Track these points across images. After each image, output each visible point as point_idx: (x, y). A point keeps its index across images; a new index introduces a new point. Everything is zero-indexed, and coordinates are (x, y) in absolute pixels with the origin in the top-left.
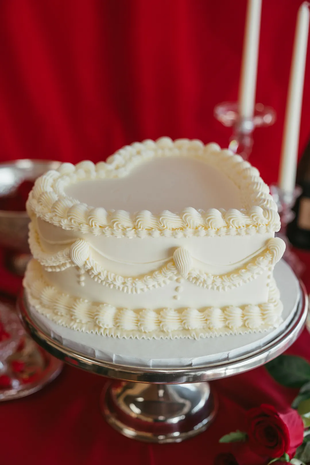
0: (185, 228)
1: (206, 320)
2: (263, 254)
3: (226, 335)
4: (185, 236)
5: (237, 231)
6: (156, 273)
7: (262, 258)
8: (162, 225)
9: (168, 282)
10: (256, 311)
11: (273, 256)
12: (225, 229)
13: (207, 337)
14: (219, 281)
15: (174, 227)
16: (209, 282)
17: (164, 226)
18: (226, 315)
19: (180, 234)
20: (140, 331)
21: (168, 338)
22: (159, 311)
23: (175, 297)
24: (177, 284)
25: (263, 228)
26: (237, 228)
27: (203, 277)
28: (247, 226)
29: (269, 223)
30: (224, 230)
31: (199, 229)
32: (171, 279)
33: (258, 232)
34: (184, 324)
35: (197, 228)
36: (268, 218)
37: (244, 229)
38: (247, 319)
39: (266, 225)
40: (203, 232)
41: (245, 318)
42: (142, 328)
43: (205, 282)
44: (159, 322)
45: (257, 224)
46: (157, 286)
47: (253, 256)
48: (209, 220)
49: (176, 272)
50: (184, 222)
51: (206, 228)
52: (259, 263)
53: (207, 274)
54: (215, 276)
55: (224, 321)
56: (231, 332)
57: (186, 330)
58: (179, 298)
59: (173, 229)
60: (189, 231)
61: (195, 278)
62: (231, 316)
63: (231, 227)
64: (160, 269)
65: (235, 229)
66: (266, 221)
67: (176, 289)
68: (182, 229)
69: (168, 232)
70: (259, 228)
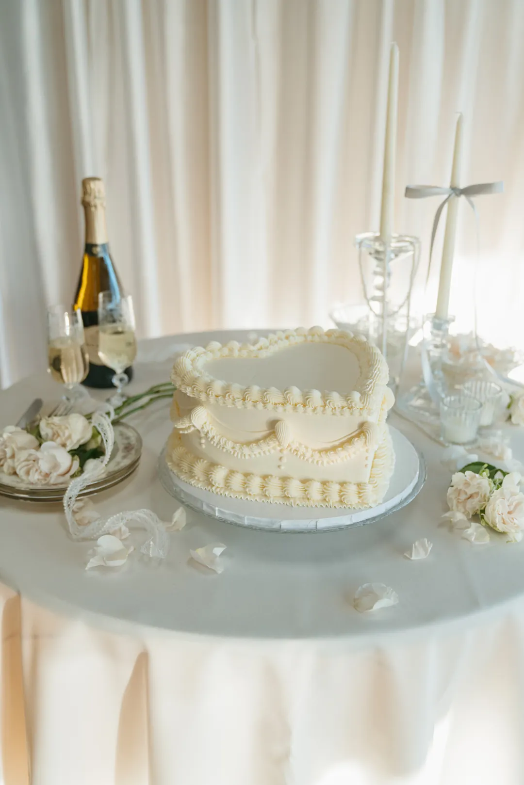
0: (286, 404)
1: (306, 491)
2: (358, 436)
3: (321, 506)
4: (285, 410)
5: (332, 411)
6: (261, 441)
7: (356, 439)
8: (266, 399)
9: (273, 451)
10: (352, 489)
11: (366, 438)
12: (322, 408)
13: (303, 506)
14: (317, 455)
15: (276, 402)
16: (308, 455)
17: (267, 400)
18: (325, 489)
19: (280, 409)
20: (246, 493)
21: (269, 502)
22: (265, 477)
23: (279, 466)
24: (281, 455)
25: (356, 412)
26: (333, 409)
27: (302, 450)
28: (343, 408)
29: (364, 407)
30: (320, 409)
31: (298, 405)
32: (274, 448)
33: (352, 414)
34: (285, 491)
35: (296, 405)
36: (363, 403)
37: (338, 411)
38: (343, 495)
39: (361, 409)
40: (301, 408)
41: (342, 493)
42: (247, 490)
43: (304, 455)
44: (263, 487)
45: (352, 407)
46: (262, 454)
47: (349, 437)
48: (307, 399)
49: (277, 443)
50: (285, 398)
51: (304, 406)
52: (353, 443)
53: (306, 448)
54: (314, 451)
55: (322, 494)
56: (327, 504)
57: (286, 498)
58: (283, 468)
59: (275, 404)
60: (289, 407)
61: (296, 450)
62: (328, 490)
63: (327, 407)
64: (265, 438)
65: (330, 409)
66: (361, 405)
67: (281, 459)
68: (283, 404)
69: (270, 406)
70: (353, 411)
